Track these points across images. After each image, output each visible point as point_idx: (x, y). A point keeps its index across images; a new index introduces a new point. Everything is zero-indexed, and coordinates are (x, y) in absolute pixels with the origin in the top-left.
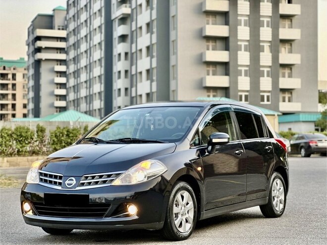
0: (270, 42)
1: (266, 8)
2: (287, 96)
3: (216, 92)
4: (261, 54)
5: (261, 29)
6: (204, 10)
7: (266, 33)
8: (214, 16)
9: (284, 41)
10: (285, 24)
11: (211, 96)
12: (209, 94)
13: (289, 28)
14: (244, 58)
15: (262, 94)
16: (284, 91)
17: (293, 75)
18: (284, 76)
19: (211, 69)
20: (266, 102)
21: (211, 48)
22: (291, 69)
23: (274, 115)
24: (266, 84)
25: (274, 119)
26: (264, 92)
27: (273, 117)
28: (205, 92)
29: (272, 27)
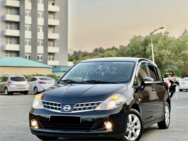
0: (43, 26)
1: (41, 7)
2: (51, 57)
3: (12, 54)
4: (38, 33)
5: (38, 18)
6: (5, 5)
7: (41, 21)
8: (11, 9)
9: (51, 26)
10: (51, 17)
11: (9, 56)
12: (7, 54)
13: (53, 19)
14: (28, 34)
15: (38, 55)
16: (50, 54)
17: (55, 45)
18: (50, 46)
19: (9, 40)
20: (40, 60)
21: (9, 28)
22: (54, 42)
23: (50, 68)
24: (40, 49)
25: (50, 70)
26: (40, 54)
27: (49, 69)
28: (5, 54)
29: (44, 18)
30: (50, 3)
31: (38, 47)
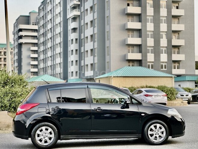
0: (166, 32)
1: (163, 12)
2: (176, 65)
3: (134, 63)
4: (161, 39)
5: (161, 24)
6: (126, 13)
7: (164, 27)
8: (132, 17)
9: (175, 32)
10: (175, 21)
12: (129, 64)
13: (177, 24)
14: (150, 42)
15: (162, 64)
16: (175, 62)
17: (180, 52)
18: (175, 53)
19: (131, 49)
20: (164, 69)
21: (130, 36)
22: (179, 49)
24: (164, 57)
26: (163, 62)
27: (172, 78)
28: (127, 63)
29: (167, 23)
30: (174, 7)
31: (161, 55)
